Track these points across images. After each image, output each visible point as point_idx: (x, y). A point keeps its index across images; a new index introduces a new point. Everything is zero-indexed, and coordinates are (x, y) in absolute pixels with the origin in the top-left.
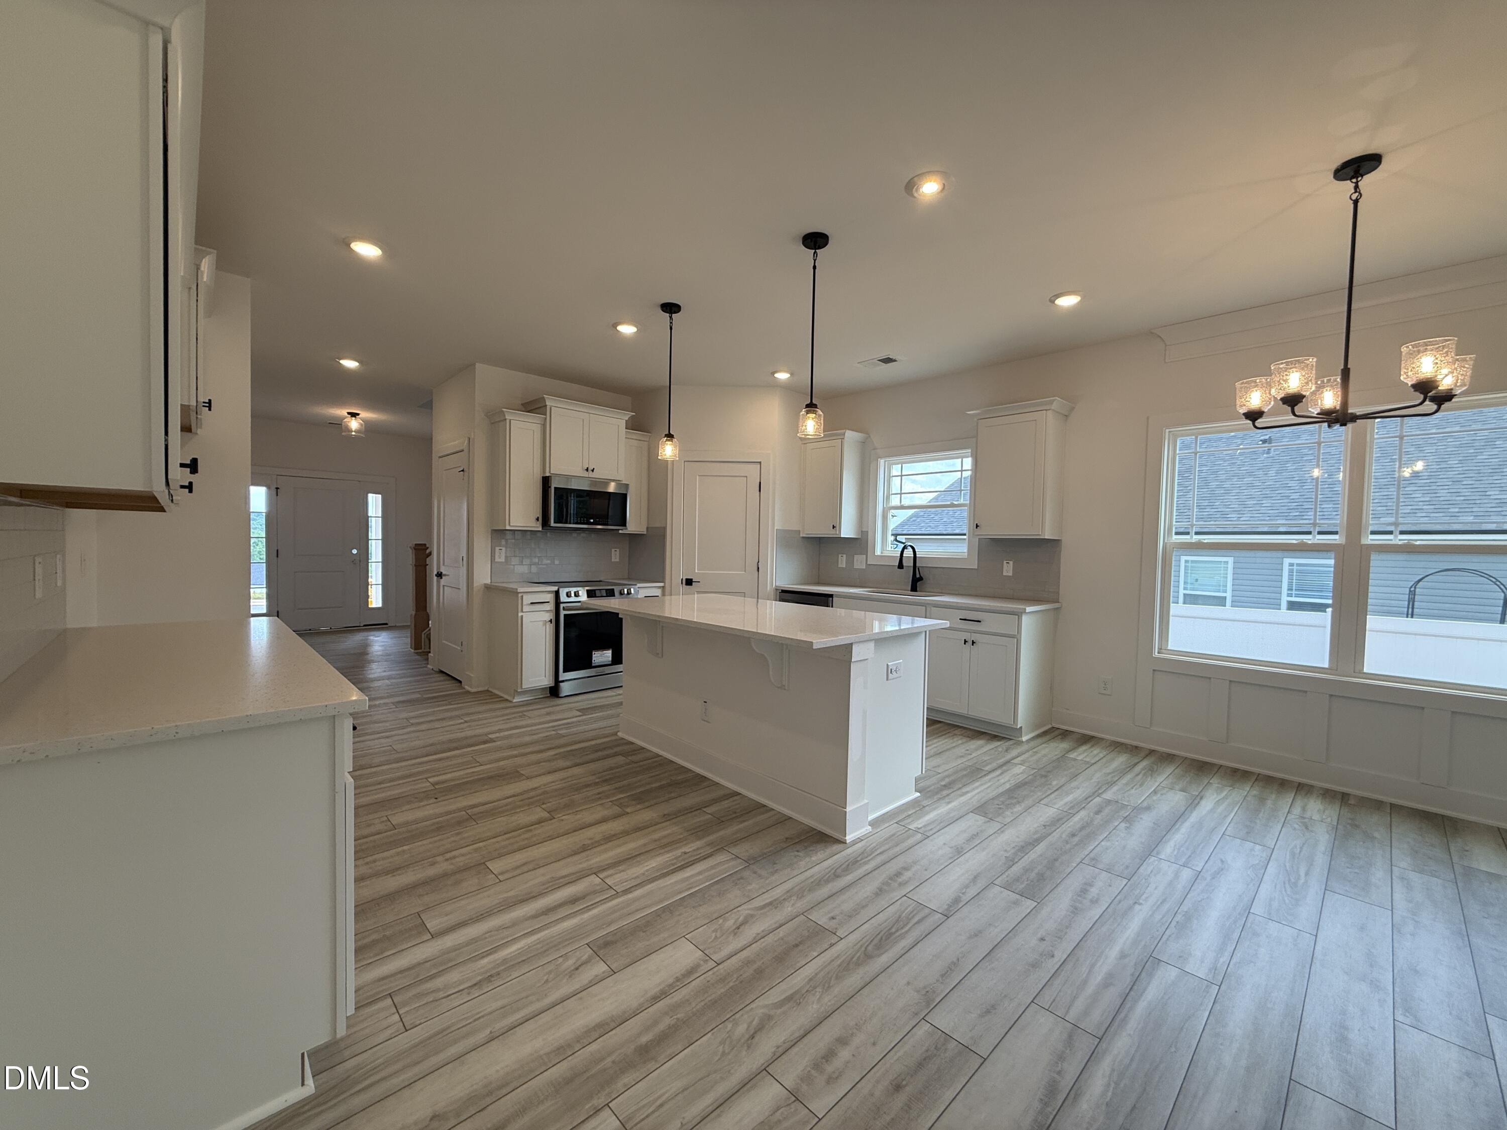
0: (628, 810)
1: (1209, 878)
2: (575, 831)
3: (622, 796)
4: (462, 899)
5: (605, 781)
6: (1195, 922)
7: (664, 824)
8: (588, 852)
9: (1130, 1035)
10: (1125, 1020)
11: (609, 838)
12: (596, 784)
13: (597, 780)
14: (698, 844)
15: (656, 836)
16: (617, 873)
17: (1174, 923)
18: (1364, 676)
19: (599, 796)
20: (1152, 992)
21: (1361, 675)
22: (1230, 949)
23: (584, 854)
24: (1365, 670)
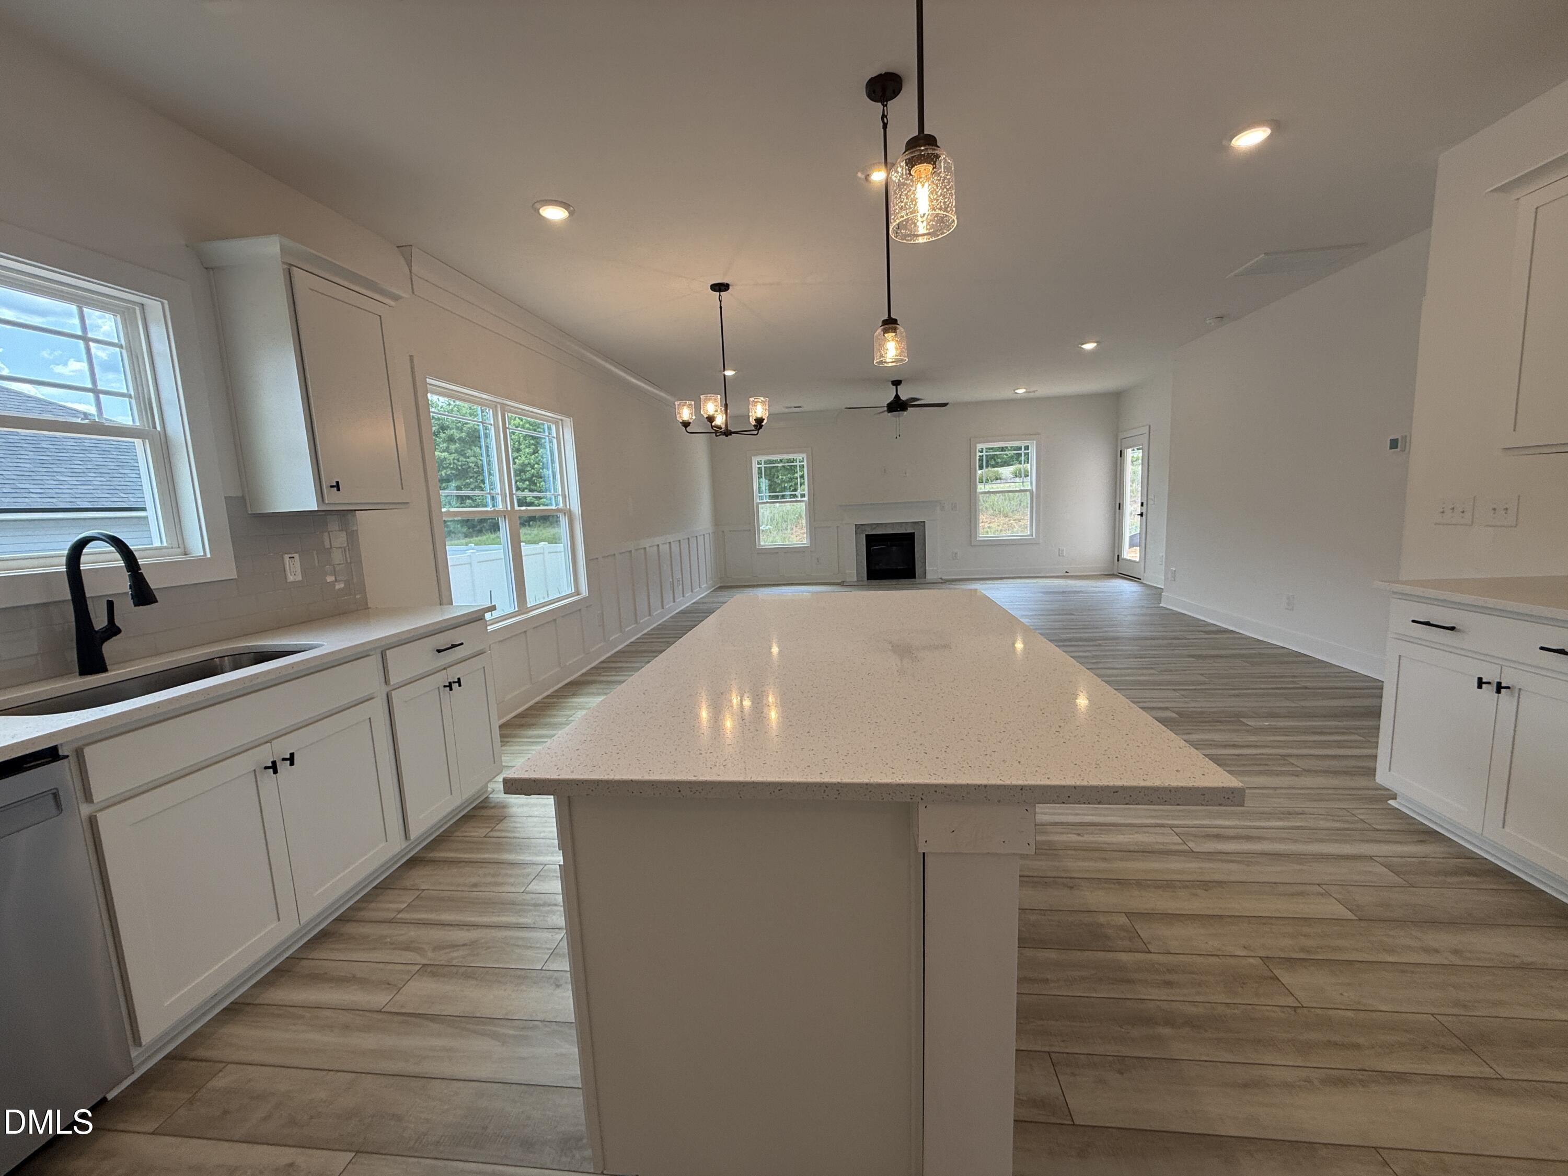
0: (1123, 920)
2: (1221, 917)
3: (1124, 957)
4: (1356, 882)
5: (1147, 1020)
7: (1080, 875)
8: (1200, 878)
11: (1168, 886)
12: (1169, 1020)
13: (1167, 1031)
14: (1056, 838)
15: (1102, 865)
16: (1167, 843)
19: (1168, 977)
23: (1207, 878)
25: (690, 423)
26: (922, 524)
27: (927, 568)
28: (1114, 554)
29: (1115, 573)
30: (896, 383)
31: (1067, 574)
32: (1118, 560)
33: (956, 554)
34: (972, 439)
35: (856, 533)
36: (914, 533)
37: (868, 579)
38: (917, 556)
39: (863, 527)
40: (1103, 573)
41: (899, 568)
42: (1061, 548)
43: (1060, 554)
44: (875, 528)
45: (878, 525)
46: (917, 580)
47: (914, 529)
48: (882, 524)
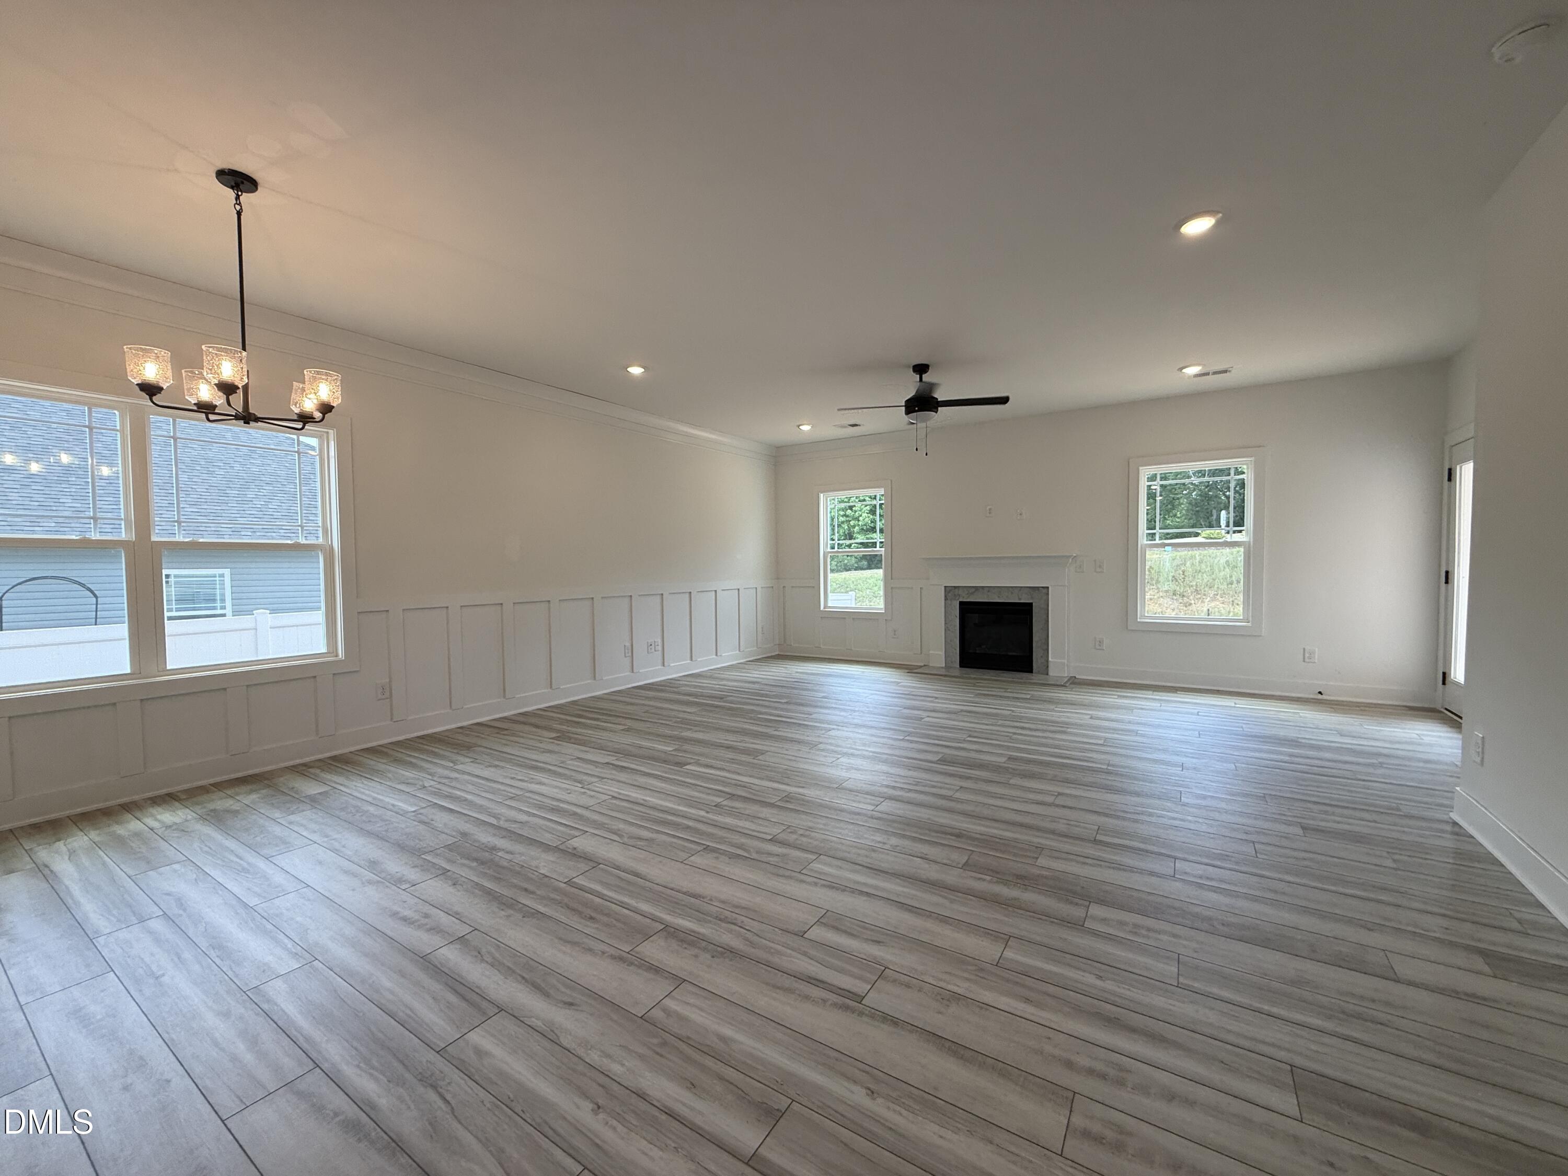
1: (181, 912)
6: (229, 944)
9: (327, 1040)
10: (308, 1039)
17: (218, 961)
18: (167, 673)
20: (290, 1009)
21: (165, 673)
22: (281, 936)
24: (168, 668)
25: (162, 389)
26: (1045, 591)
27: (1050, 659)
28: (1436, 670)
29: (1439, 707)
30: (921, 369)
31: (1320, 696)
32: (1444, 683)
33: (1101, 642)
34: (1131, 460)
35: (946, 599)
36: (1032, 604)
37: (961, 666)
38: (1035, 638)
39: (956, 590)
40: (1405, 704)
41: (1011, 654)
42: (1307, 648)
43: (1307, 656)
44: (972, 593)
45: (976, 588)
46: (1035, 677)
47: (1032, 598)
48: (983, 587)
